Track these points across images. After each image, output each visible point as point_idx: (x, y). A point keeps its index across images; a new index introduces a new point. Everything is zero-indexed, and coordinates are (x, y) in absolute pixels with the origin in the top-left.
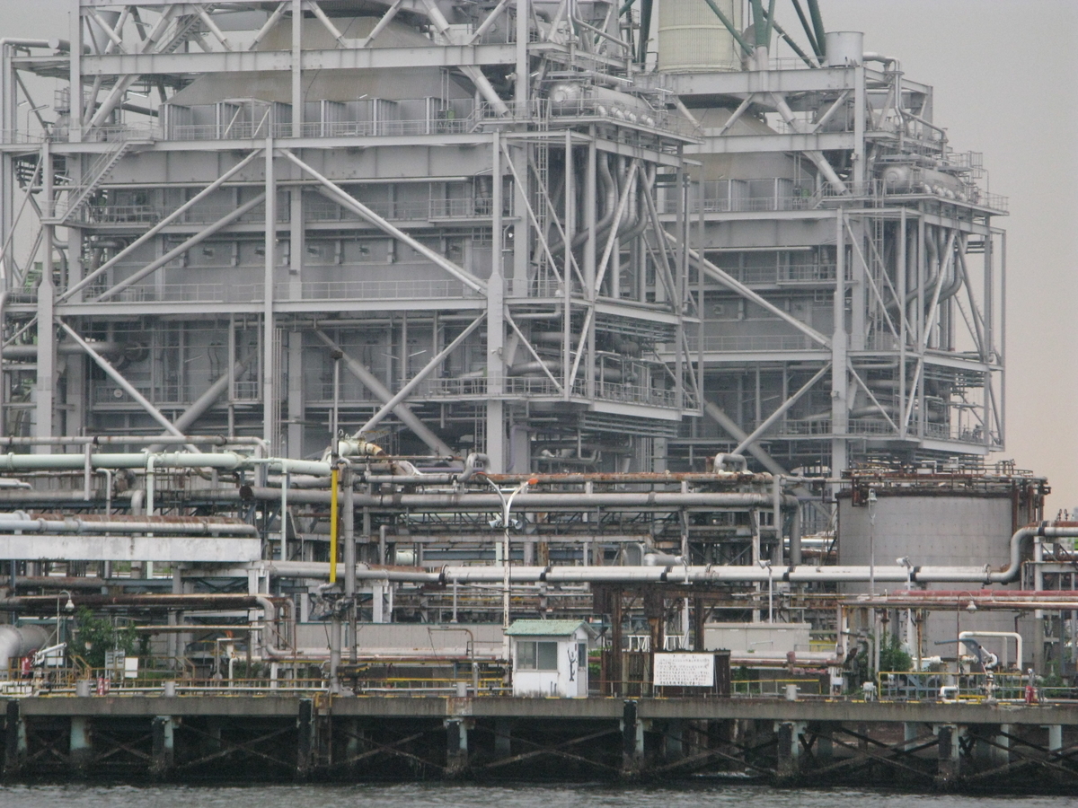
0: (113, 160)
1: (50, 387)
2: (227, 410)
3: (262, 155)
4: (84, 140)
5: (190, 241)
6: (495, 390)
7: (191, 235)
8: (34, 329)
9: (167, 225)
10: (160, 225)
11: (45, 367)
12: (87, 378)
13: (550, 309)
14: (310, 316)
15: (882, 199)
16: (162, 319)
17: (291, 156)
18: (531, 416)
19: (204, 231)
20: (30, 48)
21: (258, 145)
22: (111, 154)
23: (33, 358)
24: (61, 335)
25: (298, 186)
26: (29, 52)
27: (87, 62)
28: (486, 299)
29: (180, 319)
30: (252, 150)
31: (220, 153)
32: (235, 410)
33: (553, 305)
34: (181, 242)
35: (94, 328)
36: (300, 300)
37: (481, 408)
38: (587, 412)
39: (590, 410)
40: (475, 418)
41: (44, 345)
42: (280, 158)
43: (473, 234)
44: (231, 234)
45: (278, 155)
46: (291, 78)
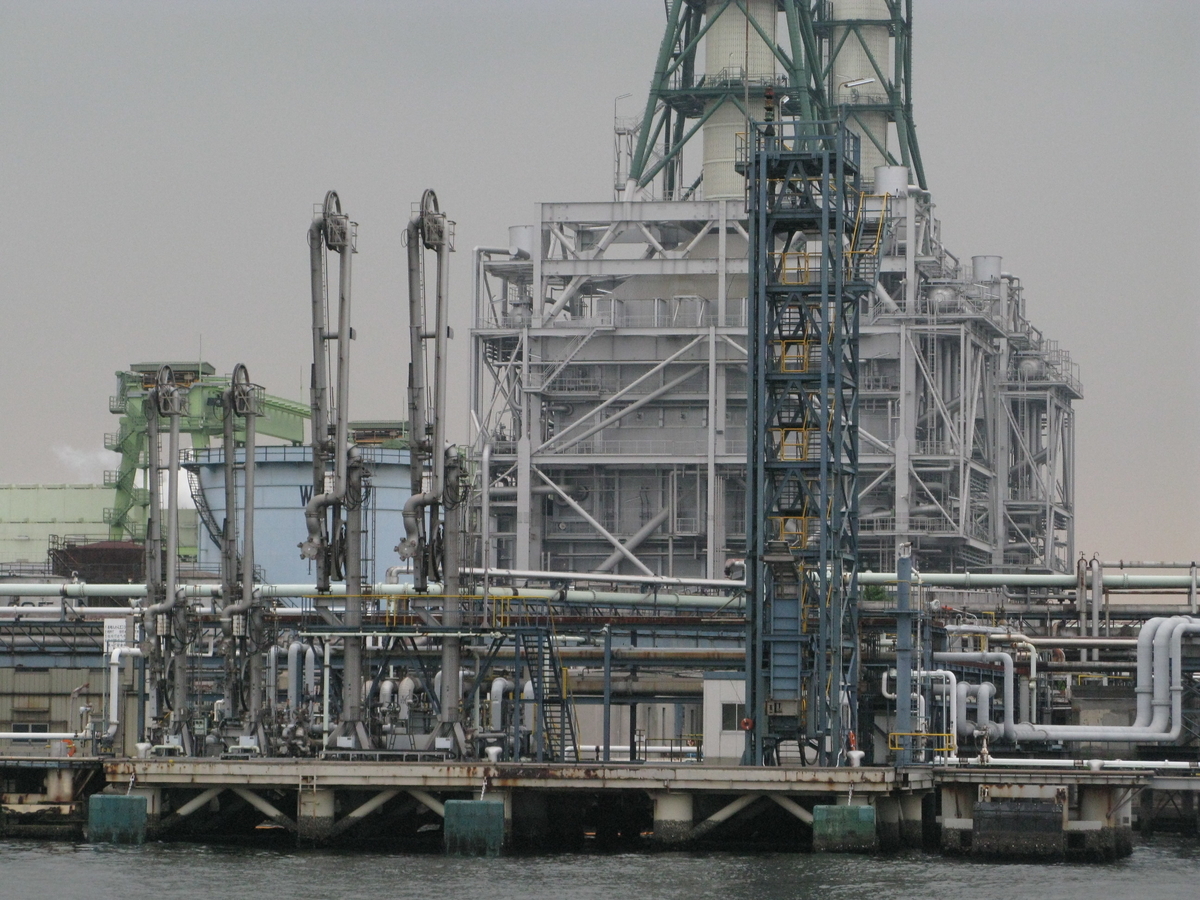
0: (583, 343)
1: (528, 520)
2: (668, 540)
3: (706, 340)
4: (544, 327)
5: (631, 407)
6: (902, 527)
7: (632, 402)
8: (514, 474)
9: (625, 394)
10: (619, 393)
11: (523, 505)
12: (544, 514)
13: (945, 463)
14: (739, 467)
15: (1025, 384)
16: (607, 467)
17: (730, 340)
18: (921, 548)
19: (643, 400)
20: (492, 255)
21: (702, 332)
22: (583, 337)
23: (513, 497)
24: (534, 476)
25: (723, 364)
26: (490, 257)
27: (547, 265)
28: (895, 455)
29: (615, 468)
30: (697, 336)
31: (657, 339)
32: (674, 540)
33: (947, 461)
34: (622, 408)
35: (554, 472)
36: (725, 454)
37: (892, 540)
38: (964, 546)
39: (967, 544)
40: (881, 550)
41: (523, 487)
42: (721, 342)
43: (866, 404)
44: (665, 402)
45: (719, 340)
46: (717, 280)
